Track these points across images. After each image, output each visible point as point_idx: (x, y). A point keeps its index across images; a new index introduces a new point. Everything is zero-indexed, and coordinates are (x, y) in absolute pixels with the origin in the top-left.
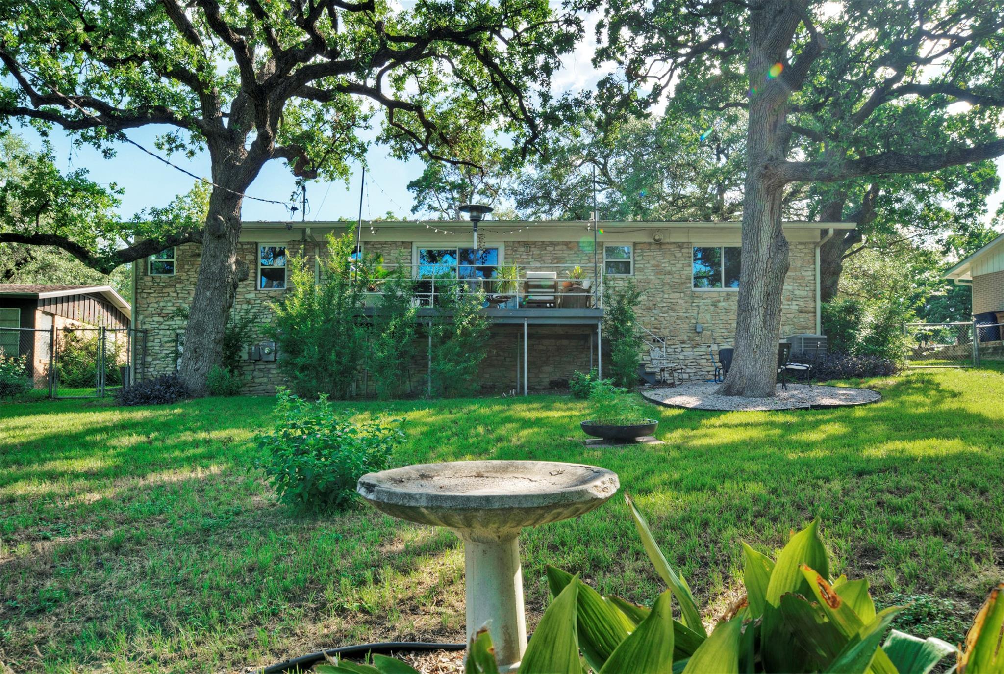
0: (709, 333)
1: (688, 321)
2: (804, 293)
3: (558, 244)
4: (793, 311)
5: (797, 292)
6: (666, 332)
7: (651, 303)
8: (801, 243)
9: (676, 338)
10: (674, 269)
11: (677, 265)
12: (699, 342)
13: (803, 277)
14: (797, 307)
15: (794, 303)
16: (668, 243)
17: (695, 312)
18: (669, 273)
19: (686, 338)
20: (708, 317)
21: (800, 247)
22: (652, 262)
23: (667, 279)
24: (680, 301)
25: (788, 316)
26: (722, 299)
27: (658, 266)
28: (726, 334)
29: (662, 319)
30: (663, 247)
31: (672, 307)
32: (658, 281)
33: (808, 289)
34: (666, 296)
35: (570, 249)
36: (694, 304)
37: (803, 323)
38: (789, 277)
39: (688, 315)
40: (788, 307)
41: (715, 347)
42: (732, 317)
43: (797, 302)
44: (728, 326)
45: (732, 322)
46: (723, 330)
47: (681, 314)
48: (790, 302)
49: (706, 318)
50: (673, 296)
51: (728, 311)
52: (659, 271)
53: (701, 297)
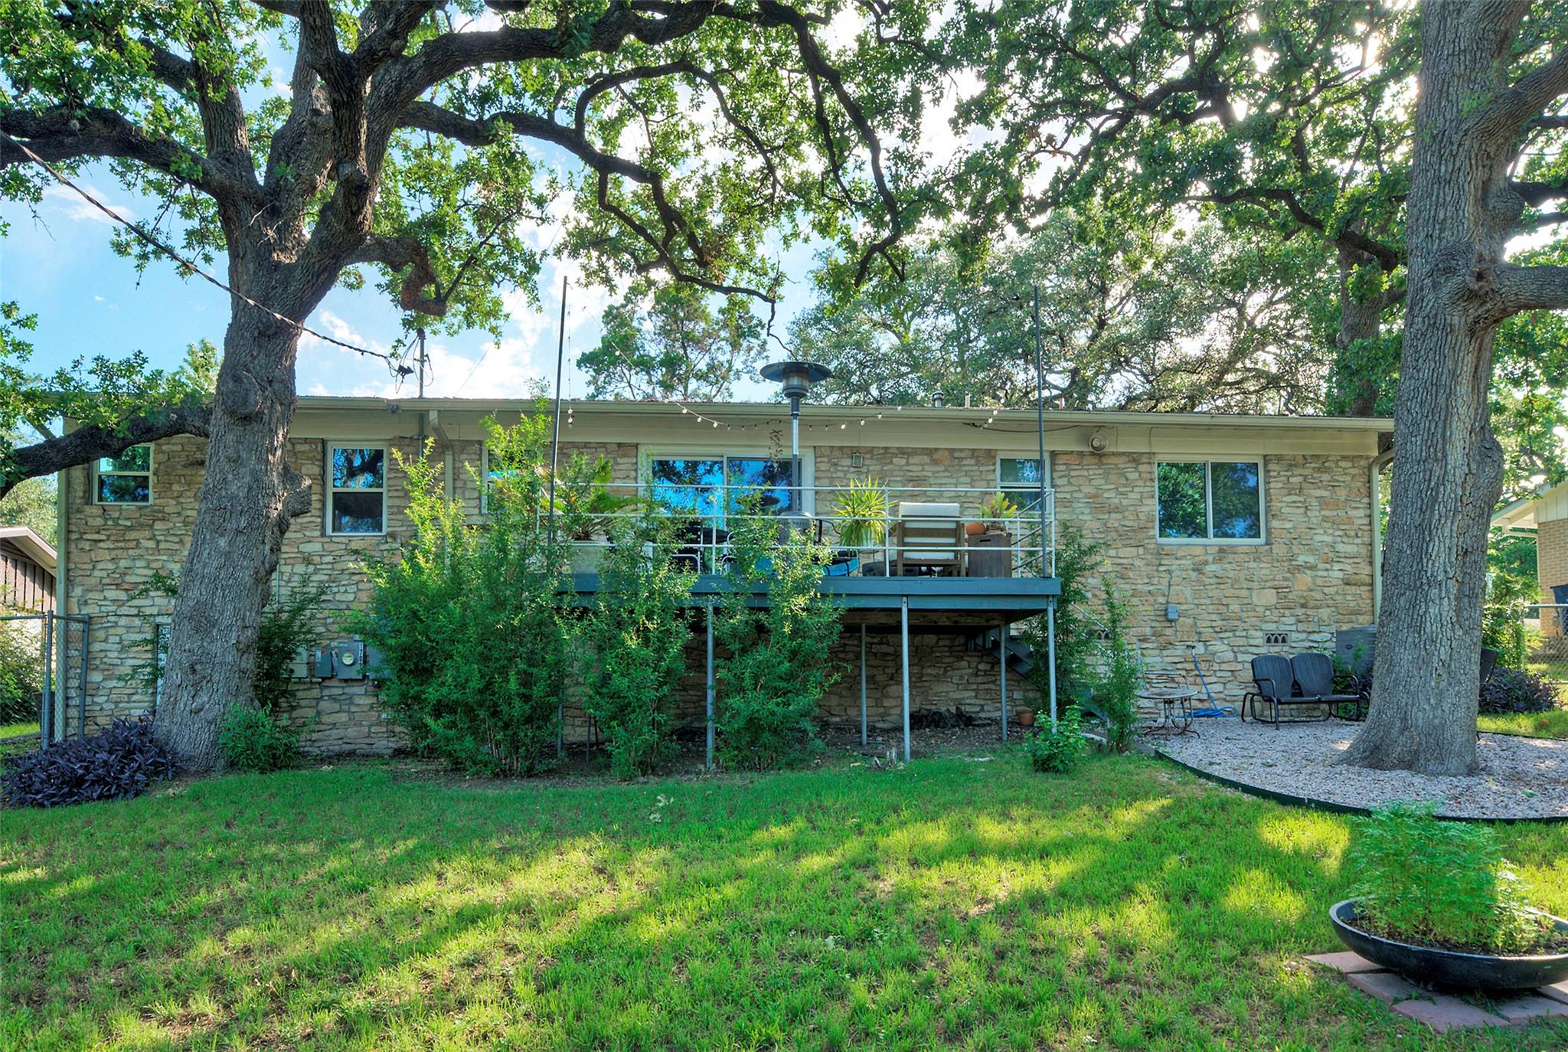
0: (1191, 621)
1: (1151, 599)
2: (1351, 549)
3: (914, 452)
4: (1334, 582)
5: (1340, 547)
8: (1344, 458)
9: (1132, 632)
10: (1125, 502)
11: (1132, 495)
12: (1172, 639)
13: (1350, 521)
14: (1340, 575)
15: (1336, 567)
16: (1113, 454)
17: (1165, 582)
18: (1117, 510)
19: (1148, 631)
20: (1188, 592)
21: (1343, 464)
22: (1087, 489)
23: (1114, 520)
24: (1138, 563)
25: (1326, 590)
26: (1210, 559)
27: (1096, 496)
28: (1219, 623)
30: (1104, 460)
31: (1123, 574)
32: (1097, 524)
33: (1359, 541)
34: (1112, 553)
35: (935, 462)
36: (1162, 568)
37: (1352, 604)
38: (1325, 519)
39: (1151, 588)
40: (1325, 574)
41: (1200, 648)
42: (1230, 592)
43: (1341, 566)
44: (1223, 609)
45: (1229, 601)
46: (1214, 617)
47: (1139, 587)
48: (1328, 566)
49: (1184, 593)
50: (1125, 552)
51: (1221, 581)
52: (1098, 505)
53: (1174, 555)
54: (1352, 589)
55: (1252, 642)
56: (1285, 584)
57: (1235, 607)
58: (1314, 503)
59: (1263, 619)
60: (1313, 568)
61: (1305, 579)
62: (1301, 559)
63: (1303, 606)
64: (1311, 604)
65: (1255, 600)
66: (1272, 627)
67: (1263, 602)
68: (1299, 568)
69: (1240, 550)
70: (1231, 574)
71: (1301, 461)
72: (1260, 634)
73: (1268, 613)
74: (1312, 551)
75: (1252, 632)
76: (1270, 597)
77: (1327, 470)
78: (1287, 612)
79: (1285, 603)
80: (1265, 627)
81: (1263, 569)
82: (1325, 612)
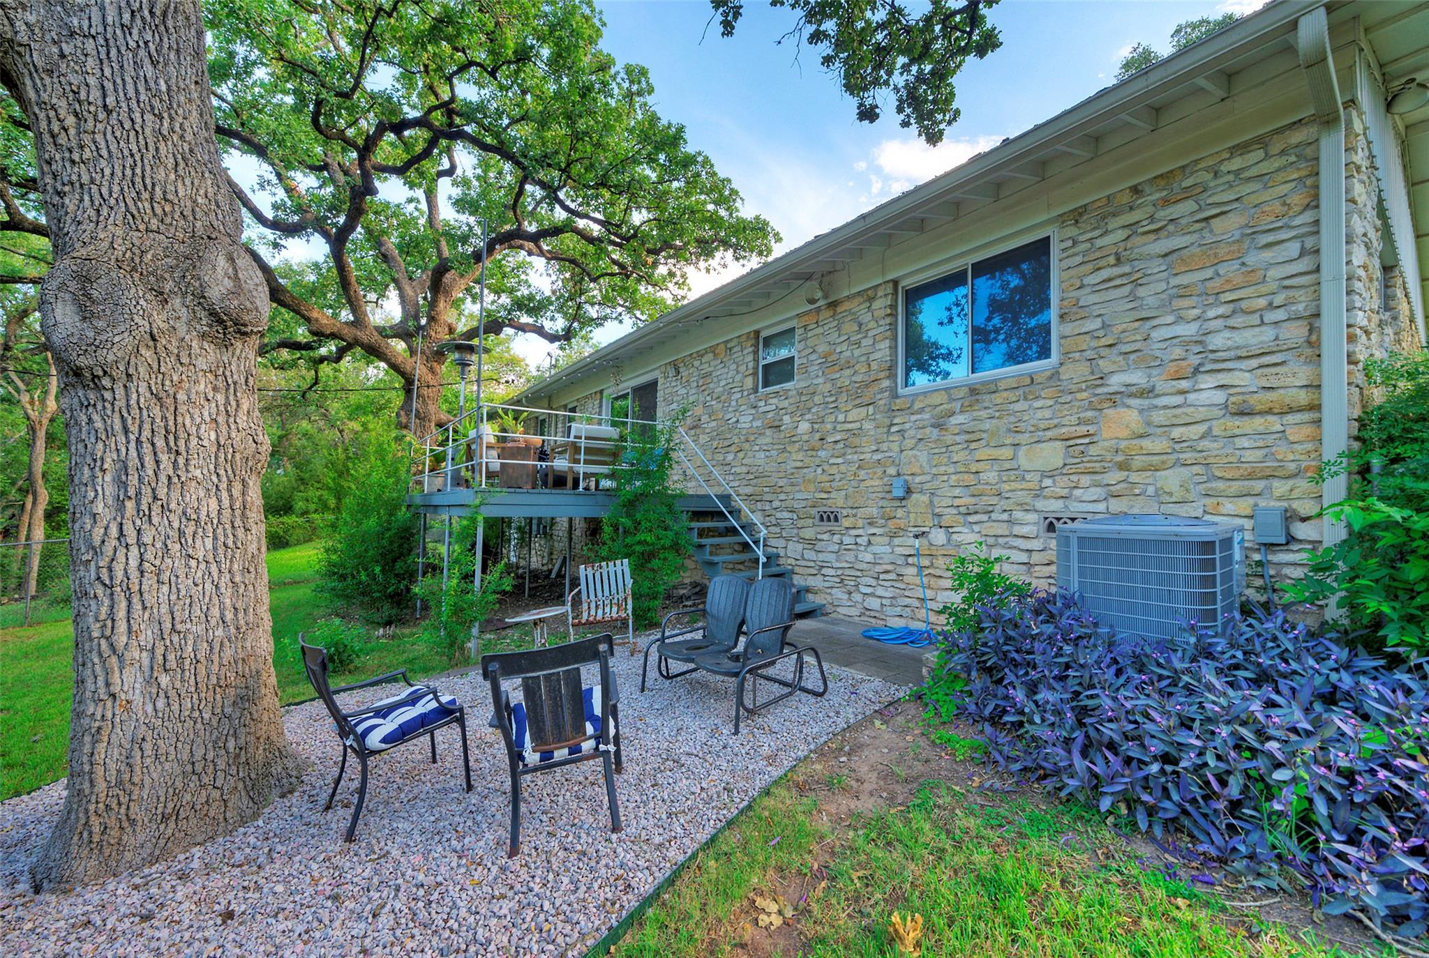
0: (925, 498)
1: (879, 471)
3: (705, 352)
4: (1202, 413)
5: (1217, 341)
6: (837, 501)
7: (817, 436)
9: (861, 512)
10: (857, 353)
11: (864, 342)
12: (902, 523)
13: (1253, 277)
14: (1220, 397)
15: (1208, 381)
16: (848, 298)
17: (895, 447)
18: (848, 364)
19: (875, 511)
20: (923, 457)
21: (1236, 163)
22: (822, 349)
23: (845, 378)
24: (867, 425)
25: (1176, 433)
26: (957, 406)
27: (830, 354)
28: (967, 500)
29: (834, 470)
30: (839, 309)
31: (851, 441)
32: (829, 386)
34: (841, 418)
35: (717, 357)
36: (894, 429)
37: (1250, 456)
38: (1183, 292)
39: (879, 456)
40: (1178, 400)
41: (939, 537)
42: (983, 454)
43: (1223, 379)
44: (970, 479)
45: (981, 466)
46: (957, 492)
47: (868, 456)
48: (1184, 384)
49: (918, 461)
50: (854, 414)
51: (972, 438)
52: (830, 363)
53: (909, 410)
54: (1258, 423)
55: (1018, 530)
56: (1083, 429)
57: (990, 476)
58: (1156, 266)
59: (1039, 493)
60: (1146, 393)
61: (1126, 417)
62: (1116, 382)
63: (1123, 466)
64: (1138, 462)
65: (1023, 462)
66: (1055, 506)
67: (1039, 464)
68: (1113, 399)
69: (1002, 385)
70: (987, 425)
71: (1126, 198)
72: (1032, 517)
73: (1047, 482)
74: (1152, 363)
75: (1018, 515)
76: (1052, 455)
77: (1187, 194)
78: (1085, 480)
79: (1082, 463)
80: (1040, 504)
81: (1040, 411)
82: (1172, 480)
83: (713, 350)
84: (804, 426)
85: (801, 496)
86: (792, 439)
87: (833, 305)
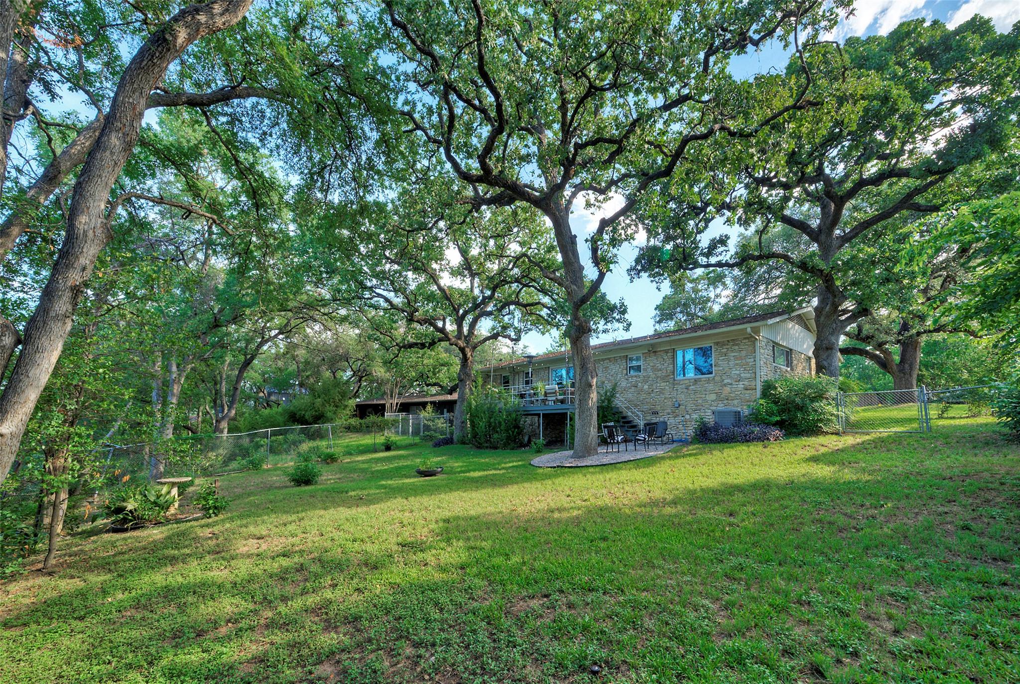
0: (684, 407)
1: (671, 400)
2: (748, 375)
3: (606, 360)
4: (741, 389)
5: (742, 375)
6: (658, 408)
7: (651, 389)
8: (745, 338)
9: (666, 411)
10: (662, 367)
11: (665, 364)
12: (678, 413)
13: (747, 364)
14: (743, 386)
15: (741, 383)
16: (659, 351)
17: (675, 393)
18: (660, 370)
19: (670, 411)
21: (744, 341)
22: (651, 364)
23: (659, 374)
25: (737, 393)
26: (691, 384)
27: (654, 366)
28: (694, 407)
29: (657, 399)
30: (657, 354)
31: (662, 392)
32: (653, 375)
34: (658, 385)
35: (610, 362)
36: (674, 389)
38: (737, 364)
39: (670, 396)
40: (736, 386)
41: (688, 417)
42: (698, 396)
43: (744, 383)
44: (696, 402)
45: (698, 399)
46: (692, 405)
47: (667, 396)
48: (737, 383)
49: (682, 397)
50: (662, 384)
51: (695, 392)
52: (655, 369)
53: (679, 384)
54: (748, 392)
55: (707, 414)
56: (720, 391)
57: (700, 401)
58: (732, 358)
59: (711, 405)
60: (731, 384)
61: (727, 389)
62: (726, 381)
63: (727, 399)
64: (730, 398)
65: (707, 398)
66: (714, 408)
67: (711, 399)
68: (725, 385)
69: (702, 380)
70: (699, 389)
72: (710, 411)
73: (712, 403)
74: (731, 378)
75: (707, 410)
76: (713, 397)
77: (737, 345)
78: (720, 402)
79: (719, 398)
80: (711, 408)
81: (710, 387)
82: (736, 402)
83: (609, 359)
84: (646, 387)
85: (646, 407)
86: (642, 390)
87: (655, 352)
